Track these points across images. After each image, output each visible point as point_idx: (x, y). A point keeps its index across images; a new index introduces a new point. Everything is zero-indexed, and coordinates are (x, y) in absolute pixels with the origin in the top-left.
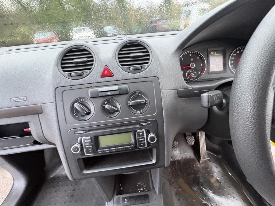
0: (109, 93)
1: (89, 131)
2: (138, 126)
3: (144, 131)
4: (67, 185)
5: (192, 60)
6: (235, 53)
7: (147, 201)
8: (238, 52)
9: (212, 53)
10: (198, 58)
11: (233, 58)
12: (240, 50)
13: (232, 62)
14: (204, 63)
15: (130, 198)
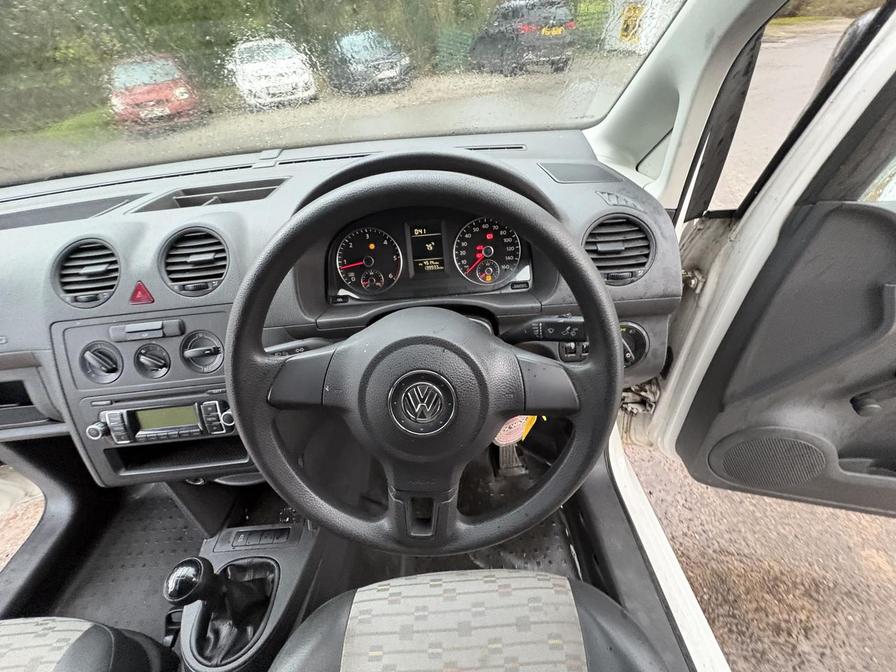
0: (145, 335)
1: (116, 402)
2: (205, 395)
3: (217, 402)
4: (171, 517)
5: (372, 246)
6: (469, 231)
7: (283, 540)
8: (476, 230)
9: (417, 232)
10: (386, 242)
11: (464, 244)
12: (479, 225)
13: (463, 253)
14: (398, 255)
15: (251, 533)
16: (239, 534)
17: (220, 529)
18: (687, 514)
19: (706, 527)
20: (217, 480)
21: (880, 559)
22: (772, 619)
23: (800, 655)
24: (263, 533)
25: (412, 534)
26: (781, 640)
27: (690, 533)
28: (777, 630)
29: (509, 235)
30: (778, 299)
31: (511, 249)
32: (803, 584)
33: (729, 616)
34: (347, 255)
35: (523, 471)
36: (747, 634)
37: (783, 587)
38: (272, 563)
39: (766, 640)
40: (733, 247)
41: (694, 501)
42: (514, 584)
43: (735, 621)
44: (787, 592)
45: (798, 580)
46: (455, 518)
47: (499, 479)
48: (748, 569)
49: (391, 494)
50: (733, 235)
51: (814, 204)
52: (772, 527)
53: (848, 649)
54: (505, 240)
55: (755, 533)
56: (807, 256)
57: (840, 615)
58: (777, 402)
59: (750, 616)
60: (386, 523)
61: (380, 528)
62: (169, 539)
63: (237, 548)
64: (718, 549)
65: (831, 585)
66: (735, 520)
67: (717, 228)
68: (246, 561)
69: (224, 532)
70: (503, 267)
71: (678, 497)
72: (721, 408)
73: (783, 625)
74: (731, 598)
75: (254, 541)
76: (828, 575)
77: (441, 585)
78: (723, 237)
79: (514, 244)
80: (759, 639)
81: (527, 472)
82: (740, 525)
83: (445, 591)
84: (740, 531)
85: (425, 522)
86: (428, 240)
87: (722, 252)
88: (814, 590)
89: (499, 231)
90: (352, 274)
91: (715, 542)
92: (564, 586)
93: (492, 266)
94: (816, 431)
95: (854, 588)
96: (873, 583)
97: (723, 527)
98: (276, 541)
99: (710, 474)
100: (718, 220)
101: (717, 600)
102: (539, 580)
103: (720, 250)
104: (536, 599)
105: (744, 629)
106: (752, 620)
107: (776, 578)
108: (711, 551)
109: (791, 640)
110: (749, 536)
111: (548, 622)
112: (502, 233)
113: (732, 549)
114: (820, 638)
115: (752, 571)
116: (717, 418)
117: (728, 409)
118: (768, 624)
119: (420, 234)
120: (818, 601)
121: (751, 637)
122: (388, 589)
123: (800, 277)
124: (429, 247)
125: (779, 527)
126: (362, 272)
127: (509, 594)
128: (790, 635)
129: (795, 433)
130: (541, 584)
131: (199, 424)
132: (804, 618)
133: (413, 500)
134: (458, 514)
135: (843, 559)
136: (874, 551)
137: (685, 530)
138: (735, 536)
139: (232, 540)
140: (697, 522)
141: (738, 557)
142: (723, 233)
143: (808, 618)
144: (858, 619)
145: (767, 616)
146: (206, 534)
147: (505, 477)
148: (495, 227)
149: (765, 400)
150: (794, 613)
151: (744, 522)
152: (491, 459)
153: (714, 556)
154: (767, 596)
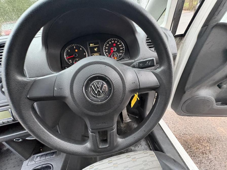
5: (76, 51)
6: (108, 43)
7: (54, 156)
8: (110, 43)
9: (91, 45)
10: (81, 49)
11: (107, 48)
12: (111, 41)
13: (107, 51)
14: (85, 53)
15: (42, 155)
16: (37, 157)
17: (30, 156)
18: (174, 126)
19: (179, 128)
20: (27, 138)
21: (222, 129)
22: (201, 151)
23: (210, 159)
24: (46, 155)
25: (100, 147)
26: (205, 156)
27: (176, 130)
28: (203, 153)
29: (120, 44)
30: (199, 57)
31: (122, 48)
32: (206, 139)
33: (190, 152)
34: (68, 54)
35: (130, 120)
36: (196, 156)
37: (201, 141)
38: (50, 165)
39: (201, 157)
40: (183, 45)
41: (175, 122)
42: (137, 157)
43: (192, 153)
44: (203, 142)
45: (205, 139)
46: (117, 137)
47: (123, 124)
48: (192, 138)
49: (89, 132)
50: (183, 41)
51: (208, 26)
52: (195, 125)
53: (221, 155)
54: (119, 46)
55: (191, 128)
56: (207, 42)
57: (216, 146)
58: (198, 89)
59: (195, 151)
60: (88, 145)
61: (86, 147)
62: (17, 162)
63: (36, 162)
64: (183, 134)
65: (213, 138)
66: (186, 125)
67: (178, 41)
68: (40, 167)
69: (32, 157)
70: (120, 54)
71: (171, 121)
72: (184, 92)
73: (204, 152)
74: (189, 147)
75: (43, 158)
76: (211, 136)
77: (112, 162)
78: (180, 43)
79: (122, 47)
80: (199, 157)
81: (131, 120)
82: (187, 126)
83: (114, 164)
84: (188, 128)
85: (105, 141)
86: (95, 47)
87: (180, 47)
88: (209, 140)
89: (117, 43)
90: (70, 60)
91: (182, 132)
92: (153, 154)
93: (117, 54)
94: (210, 96)
95: (218, 138)
96: (222, 136)
97: (183, 128)
98: (51, 157)
99: (182, 112)
100: (178, 38)
101: (186, 148)
102: (144, 153)
103: (179, 47)
104: (145, 161)
105: (195, 155)
106: (196, 152)
107: (199, 139)
108: (182, 134)
109: (207, 156)
110: (190, 128)
111: (151, 169)
112: (118, 43)
113: (187, 133)
114: (213, 153)
115: (193, 138)
116: (184, 95)
117: (187, 93)
118: (200, 152)
119: (92, 45)
120: (211, 143)
121: (197, 157)
122: (93, 168)
123: (205, 49)
124: (96, 49)
125: (197, 125)
126: (74, 60)
127: (136, 161)
128: (206, 154)
129: (204, 97)
130: (146, 155)
131: (12, 117)
132: (208, 149)
133: (99, 132)
134: (118, 135)
135: (214, 131)
136: (220, 127)
137: (174, 130)
138: (187, 129)
139: (34, 160)
140: (177, 127)
141: (189, 135)
142: (180, 42)
143: (209, 148)
144: (221, 146)
145: (199, 150)
146: (24, 159)
147: (125, 123)
148: (116, 42)
149: (196, 88)
150: (206, 148)
151: (188, 125)
152: (120, 118)
153: (183, 136)
154: (198, 144)
